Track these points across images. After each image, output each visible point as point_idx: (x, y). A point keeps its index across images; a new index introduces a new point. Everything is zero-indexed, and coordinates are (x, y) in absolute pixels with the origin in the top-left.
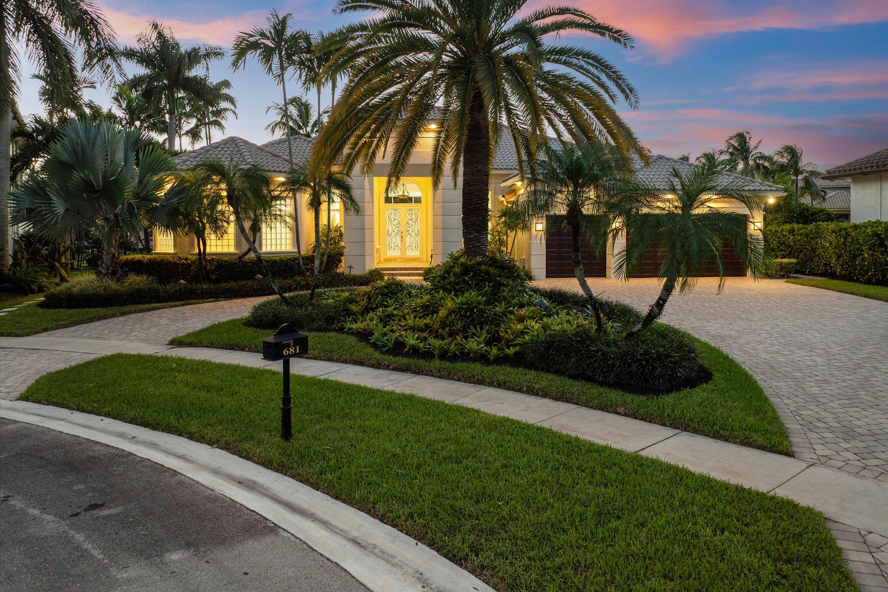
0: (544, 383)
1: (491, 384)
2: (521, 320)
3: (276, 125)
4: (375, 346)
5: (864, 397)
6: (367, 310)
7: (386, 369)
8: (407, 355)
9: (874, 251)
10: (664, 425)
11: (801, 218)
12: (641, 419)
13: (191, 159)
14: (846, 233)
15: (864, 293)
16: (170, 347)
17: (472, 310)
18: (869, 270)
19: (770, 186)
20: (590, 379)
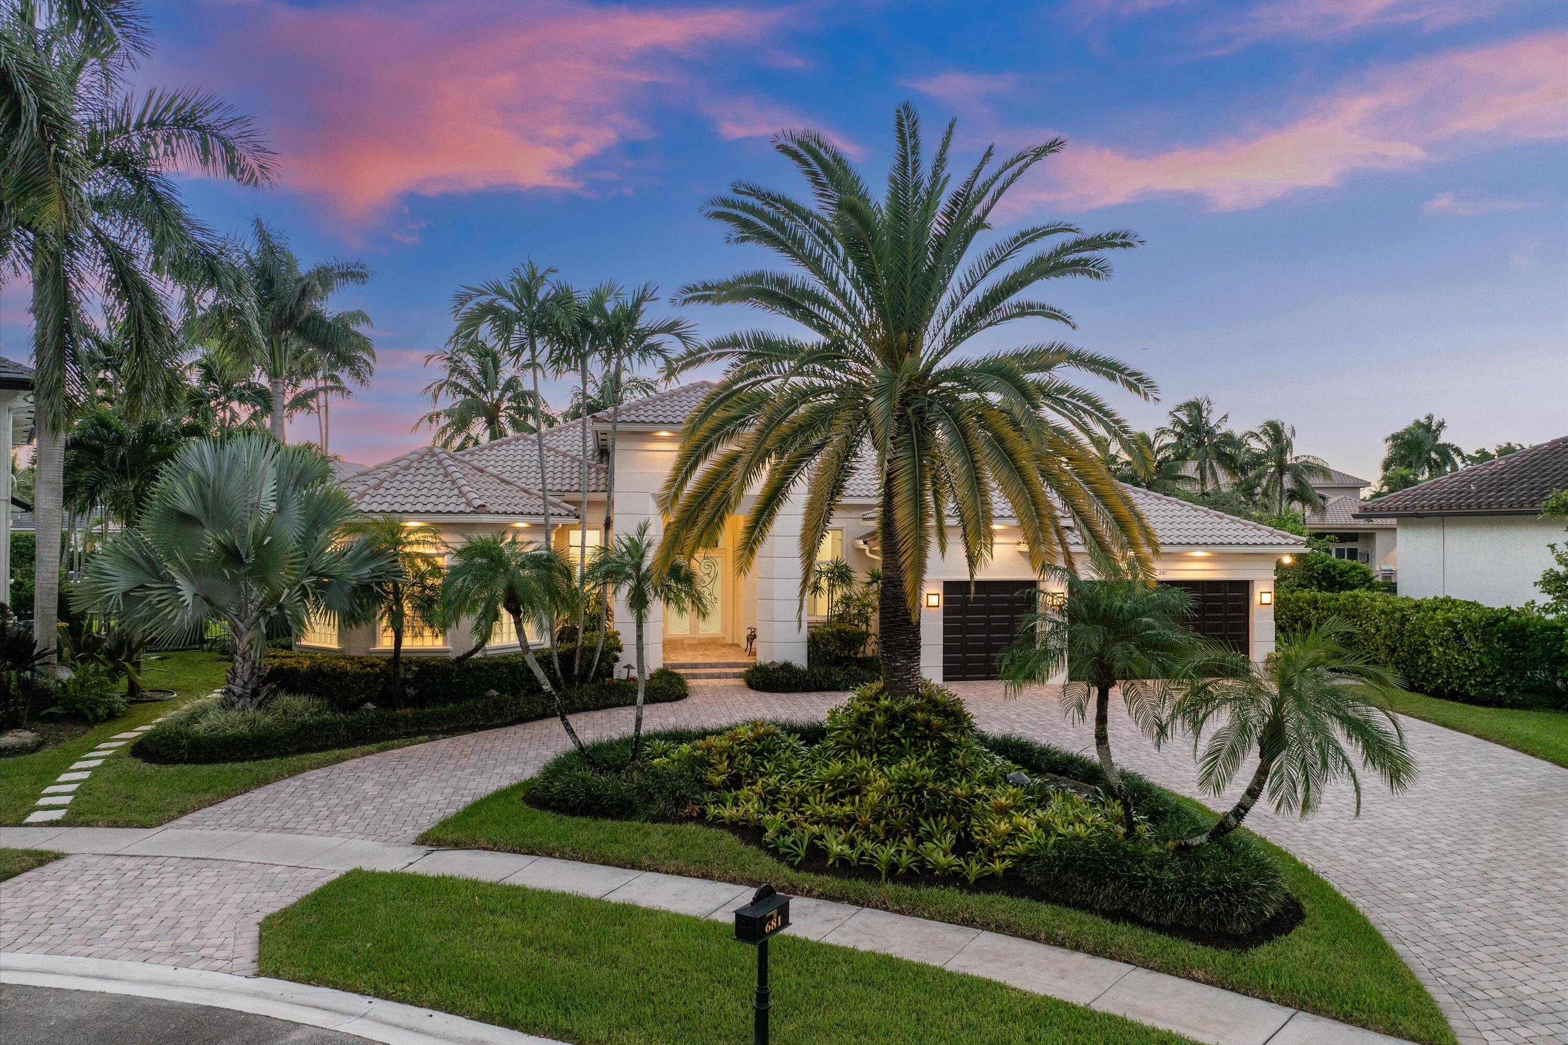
0: (1073, 929)
1: (985, 926)
2: (1003, 811)
3: (441, 387)
4: (774, 852)
5: (1515, 939)
6: (735, 782)
7: (806, 896)
8: (833, 871)
9: (1447, 647)
10: (1268, 1000)
11: (1324, 579)
12: (1232, 990)
13: (370, 491)
14: (1404, 616)
15: (1442, 719)
16: (424, 849)
17: (919, 791)
18: (1438, 675)
19: (1284, 537)
20: (1136, 920)
